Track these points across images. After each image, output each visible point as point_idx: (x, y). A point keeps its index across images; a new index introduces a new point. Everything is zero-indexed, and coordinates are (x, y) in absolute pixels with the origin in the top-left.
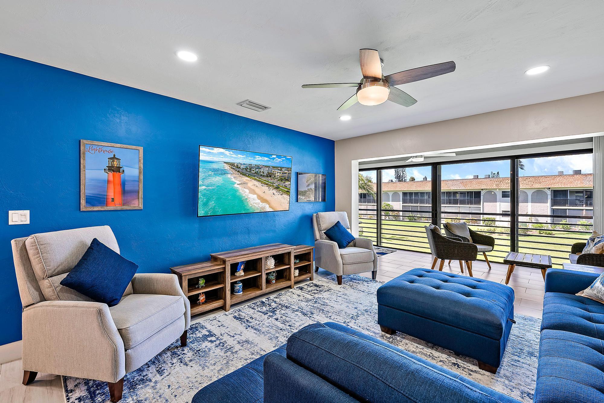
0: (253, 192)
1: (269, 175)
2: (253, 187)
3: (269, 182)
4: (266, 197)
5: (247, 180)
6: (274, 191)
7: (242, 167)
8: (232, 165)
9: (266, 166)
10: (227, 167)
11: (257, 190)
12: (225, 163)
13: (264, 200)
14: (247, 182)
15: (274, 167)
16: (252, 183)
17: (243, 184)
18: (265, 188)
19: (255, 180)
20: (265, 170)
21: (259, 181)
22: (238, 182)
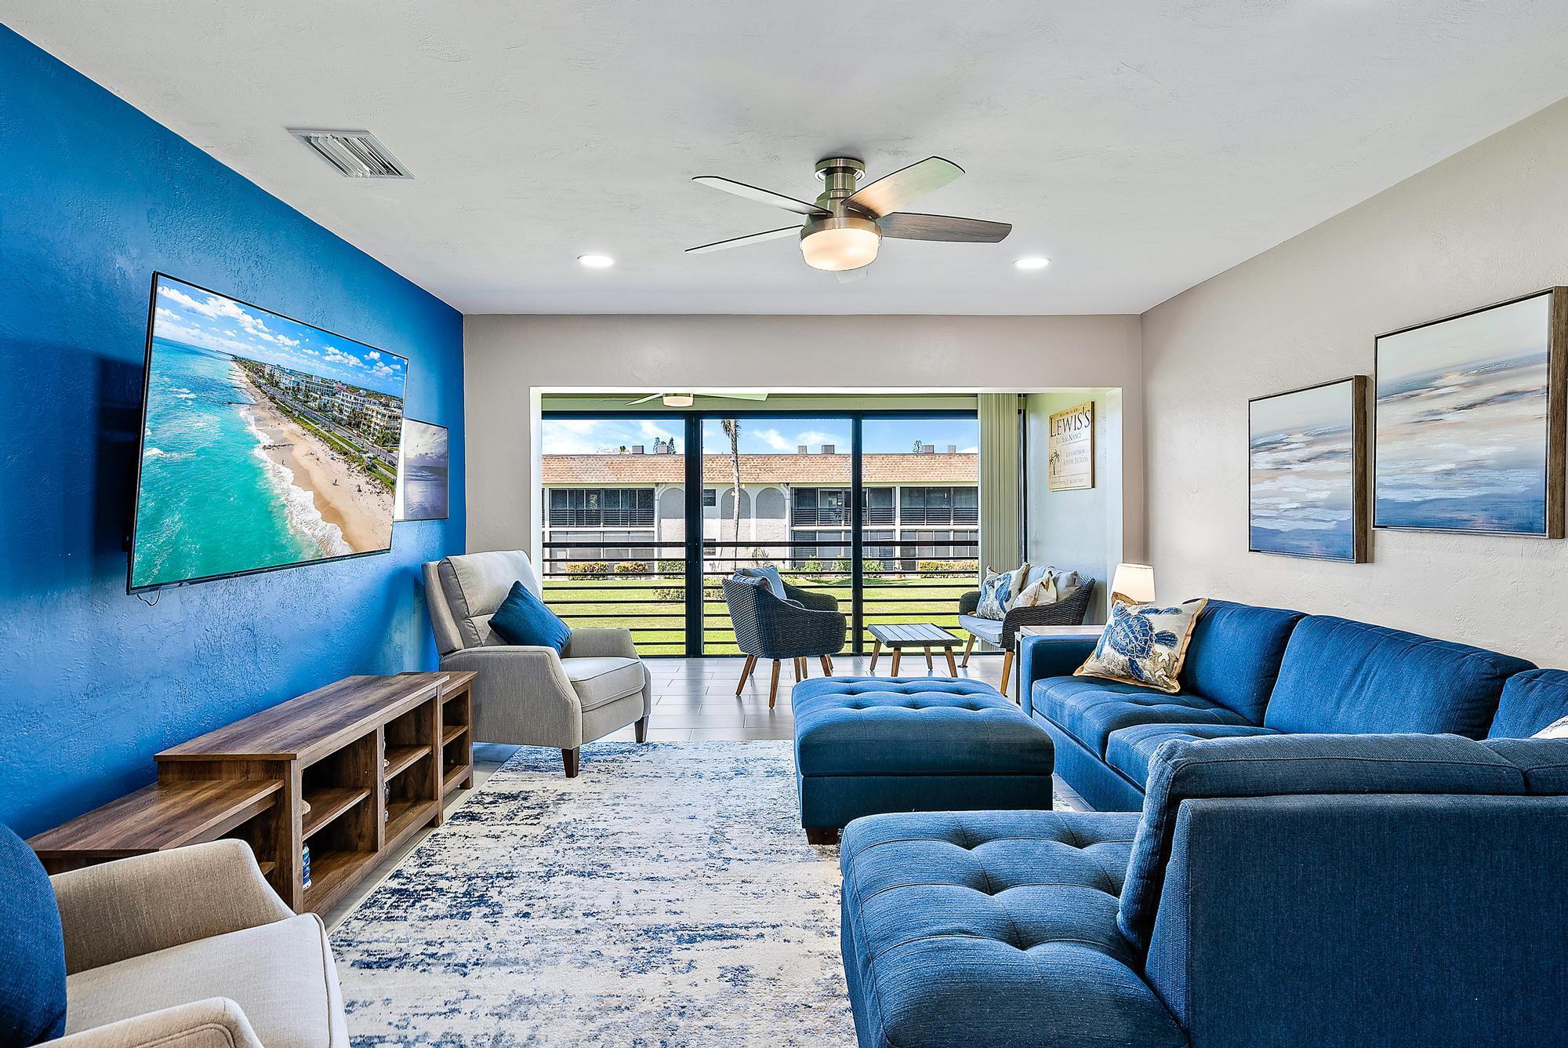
0: (304, 479)
1: (356, 422)
2: (306, 462)
3: (351, 446)
4: (339, 502)
5: (292, 433)
6: (362, 480)
7: (286, 381)
8: (254, 368)
9: (354, 390)
10: (240, 377)
11: (318, 476)
12: (236, 359)
13: (332, 514)
14: (292, 440)
15: (371, 394)
16: (307, 446)
17: (280, 446)
18: (340, 467)
19: (316, 434)
20: (345, 402)
21: (326, 440)
22: (268, 442)
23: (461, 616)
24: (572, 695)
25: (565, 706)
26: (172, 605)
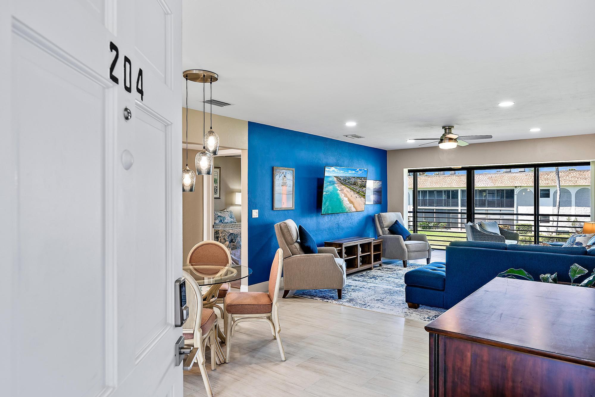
0: (346, 196)
1: (355, 184)
2: (346, 193)
3: (354, 188)
4: (352, 200)
5: (343, 187)
6: (357, 195)
7: (342, 179)
8: (337, 177)
9: (354, 177)
10: (335, 179)
11: (349, 195)
12: (335, 177)
13: (351, 202)
14: (344, 189)
15: (357, 178)
16: (346, 190)
17: (342, 190)
18: (352, 193)
19: (348, 187)
20: (353, 180)
21: (349, 188)
22: (339, 189)
23: (382, 228)
24: (405, 248)
25: (403, 250)
26: (326, 219)
